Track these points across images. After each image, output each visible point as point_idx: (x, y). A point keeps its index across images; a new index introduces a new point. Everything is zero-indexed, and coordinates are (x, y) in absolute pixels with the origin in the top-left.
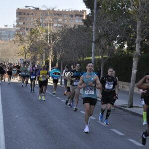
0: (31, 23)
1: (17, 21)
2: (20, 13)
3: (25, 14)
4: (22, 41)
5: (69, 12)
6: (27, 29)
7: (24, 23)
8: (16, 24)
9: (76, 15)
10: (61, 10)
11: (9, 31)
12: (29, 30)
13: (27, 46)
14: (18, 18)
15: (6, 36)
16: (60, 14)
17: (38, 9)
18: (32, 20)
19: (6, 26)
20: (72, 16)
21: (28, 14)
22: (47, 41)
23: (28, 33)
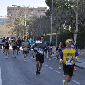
0: (16, 15)
1: (8, 14)
2: (9, 9)
3: (12, 10)
4: (11, 25)
5: (37, 8)
6: (13, 18)
7: (11, 15)
8: (7, 15)
9: (41, 10)
10: (32, 7)
11: (3, 19)
12: (15, 19)
13: (13, 28)
14: (8, 12)
15: (1, 23)
16: (32, 9)
17: (19, 7)
18: (16, 13)
19: (1, 17)
20: (39, 11)
21: (14, 10)
22: (25, 25)
23: (14, 21)
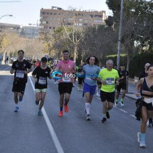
1: (41, 20)
2: (44, 13)
3: (48, 14)
5: (89, 12)
6: (50, 28)
7: (47, 23)
8: (39, 23)
9: (96, 16)
11: (33, 29)
12: (52, 28)
14: (42, 18)
15: (30, 34)
16: (80, 14)
19: (30, 24)
20: (92, 16)
21: (51, 14)
22: (72, 39)
